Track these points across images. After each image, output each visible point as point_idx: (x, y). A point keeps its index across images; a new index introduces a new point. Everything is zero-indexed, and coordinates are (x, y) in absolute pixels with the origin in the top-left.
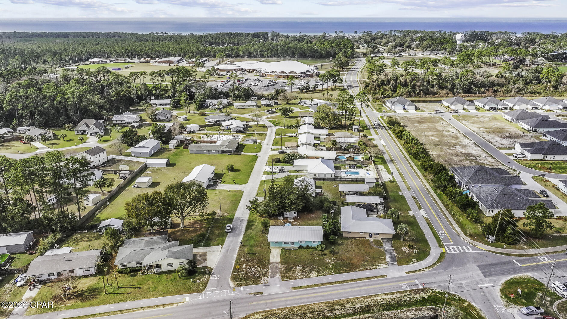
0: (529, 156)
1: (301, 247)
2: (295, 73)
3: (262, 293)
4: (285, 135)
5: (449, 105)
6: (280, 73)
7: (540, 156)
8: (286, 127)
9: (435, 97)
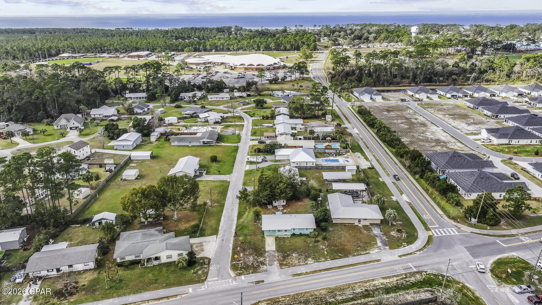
0: (495, 141)
1: (294, 235)
2: (263, 65)
3: (263, 281)
4: (262, 126)
5: (413, 94)
6: (248, 65)
7: (505, 141)
8: (261, 118)
9: (399, 87)
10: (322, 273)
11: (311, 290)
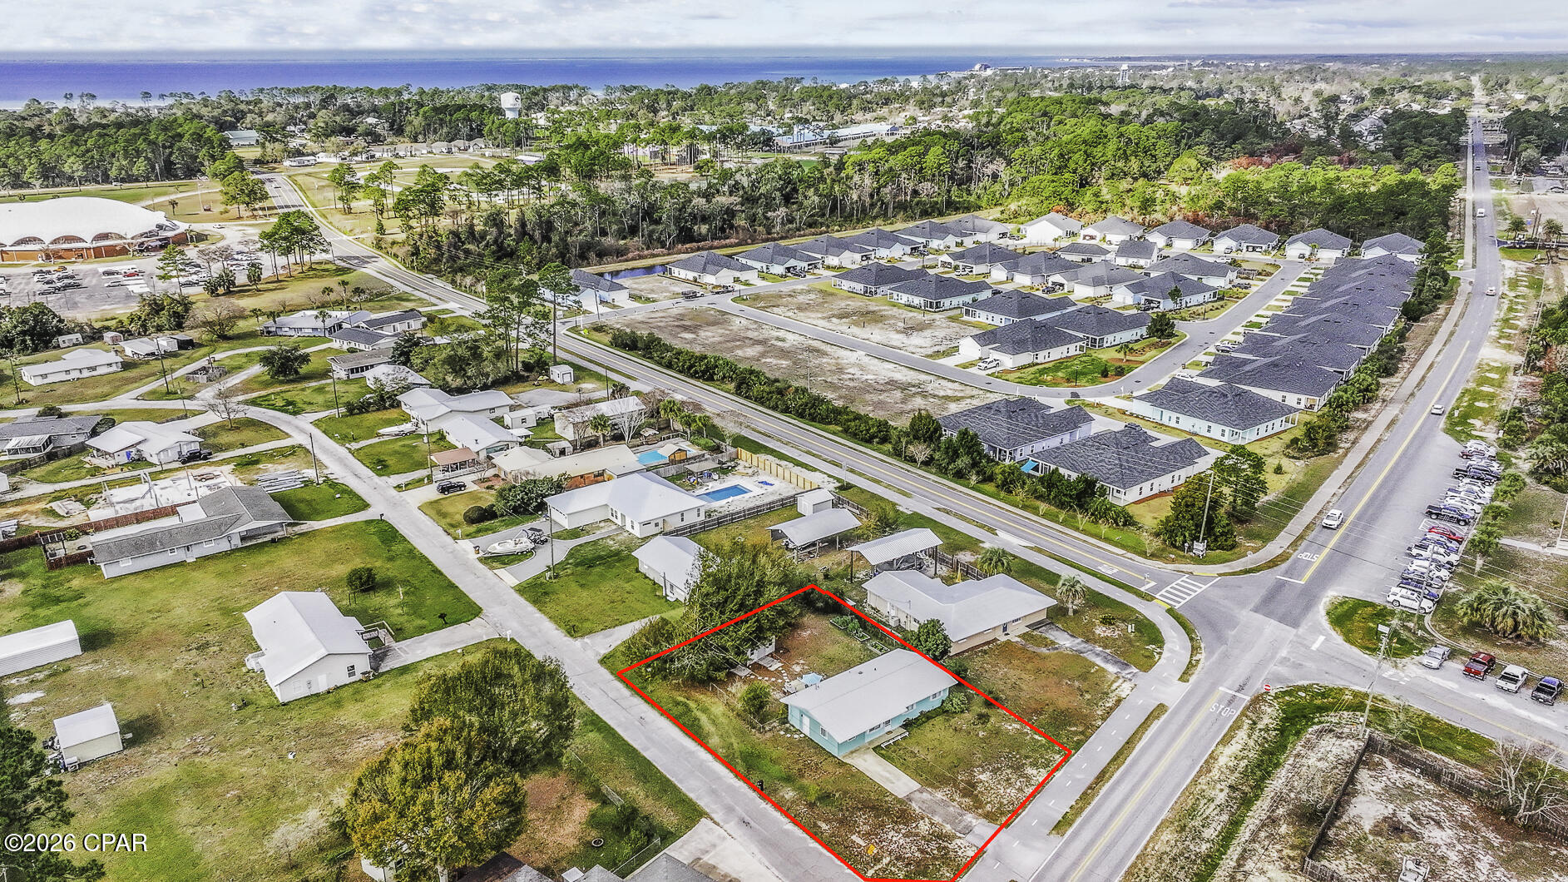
0: (1008, 361)
1: (908, 725)
2: (121, 237)
4: (378, 435)
5: (696, 275)
6: (55, 242)
7: (1025, 358)
8: (343, 410)
10: (1102, 792)
11: (1141, 847)
